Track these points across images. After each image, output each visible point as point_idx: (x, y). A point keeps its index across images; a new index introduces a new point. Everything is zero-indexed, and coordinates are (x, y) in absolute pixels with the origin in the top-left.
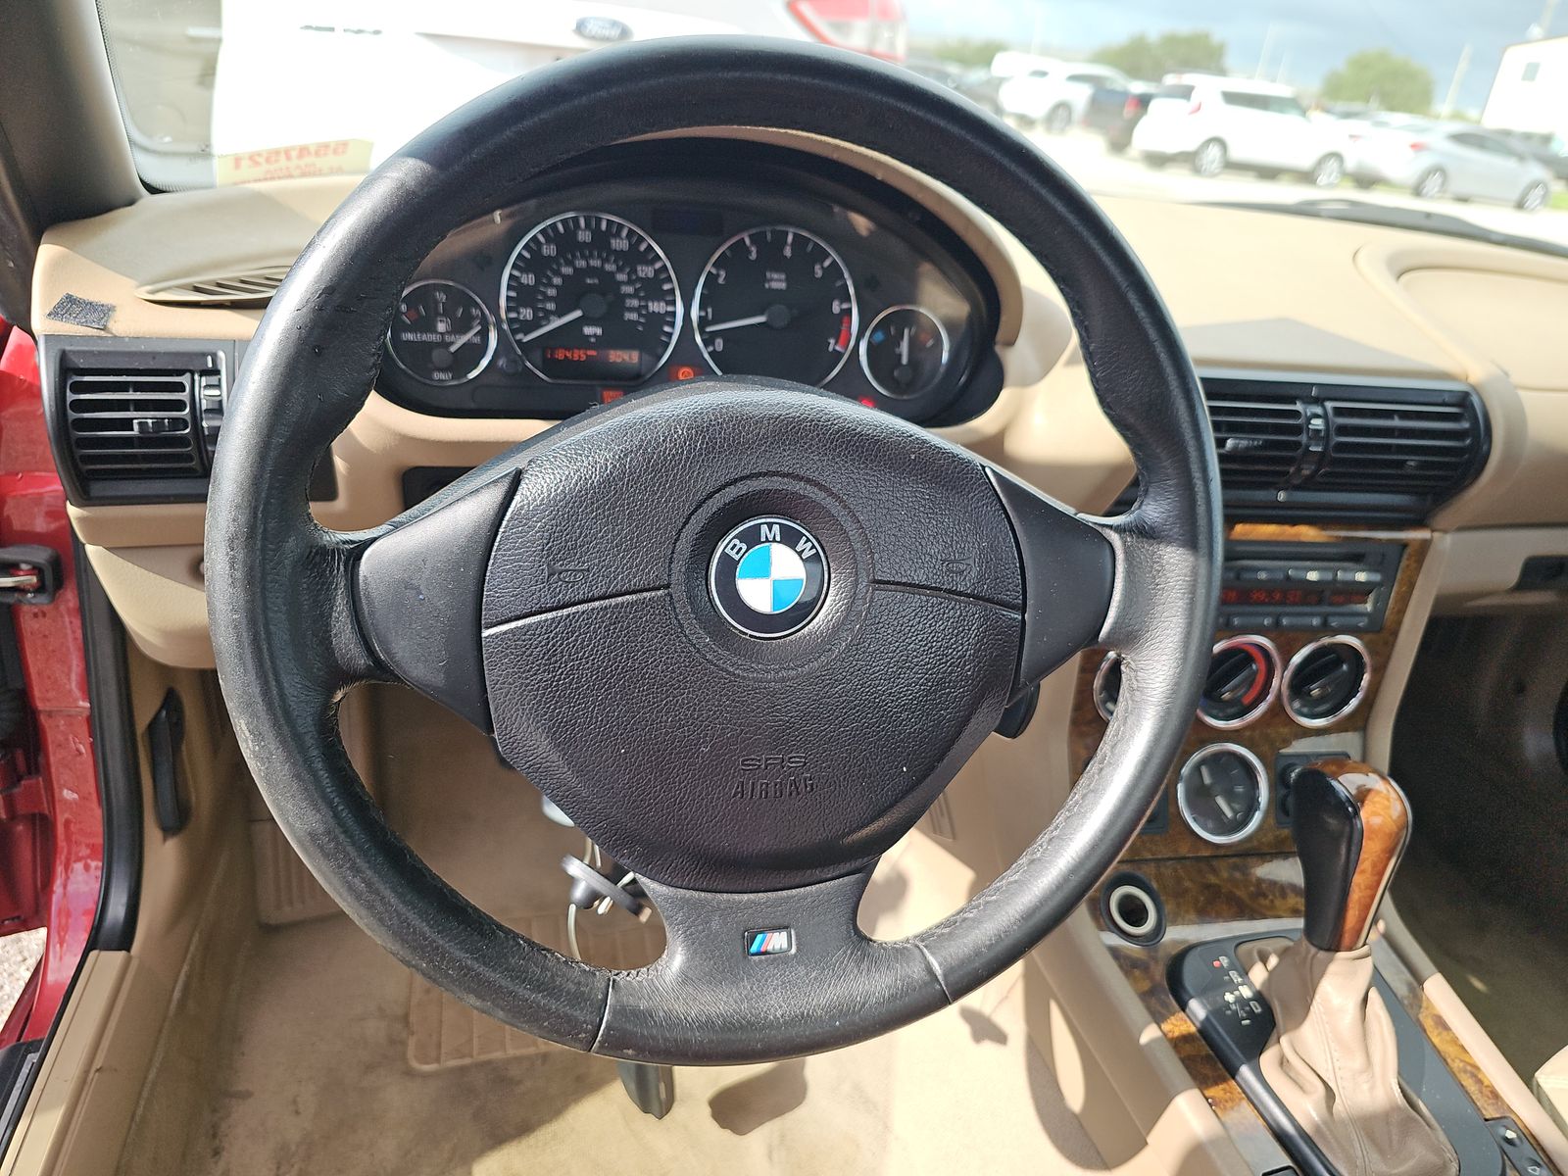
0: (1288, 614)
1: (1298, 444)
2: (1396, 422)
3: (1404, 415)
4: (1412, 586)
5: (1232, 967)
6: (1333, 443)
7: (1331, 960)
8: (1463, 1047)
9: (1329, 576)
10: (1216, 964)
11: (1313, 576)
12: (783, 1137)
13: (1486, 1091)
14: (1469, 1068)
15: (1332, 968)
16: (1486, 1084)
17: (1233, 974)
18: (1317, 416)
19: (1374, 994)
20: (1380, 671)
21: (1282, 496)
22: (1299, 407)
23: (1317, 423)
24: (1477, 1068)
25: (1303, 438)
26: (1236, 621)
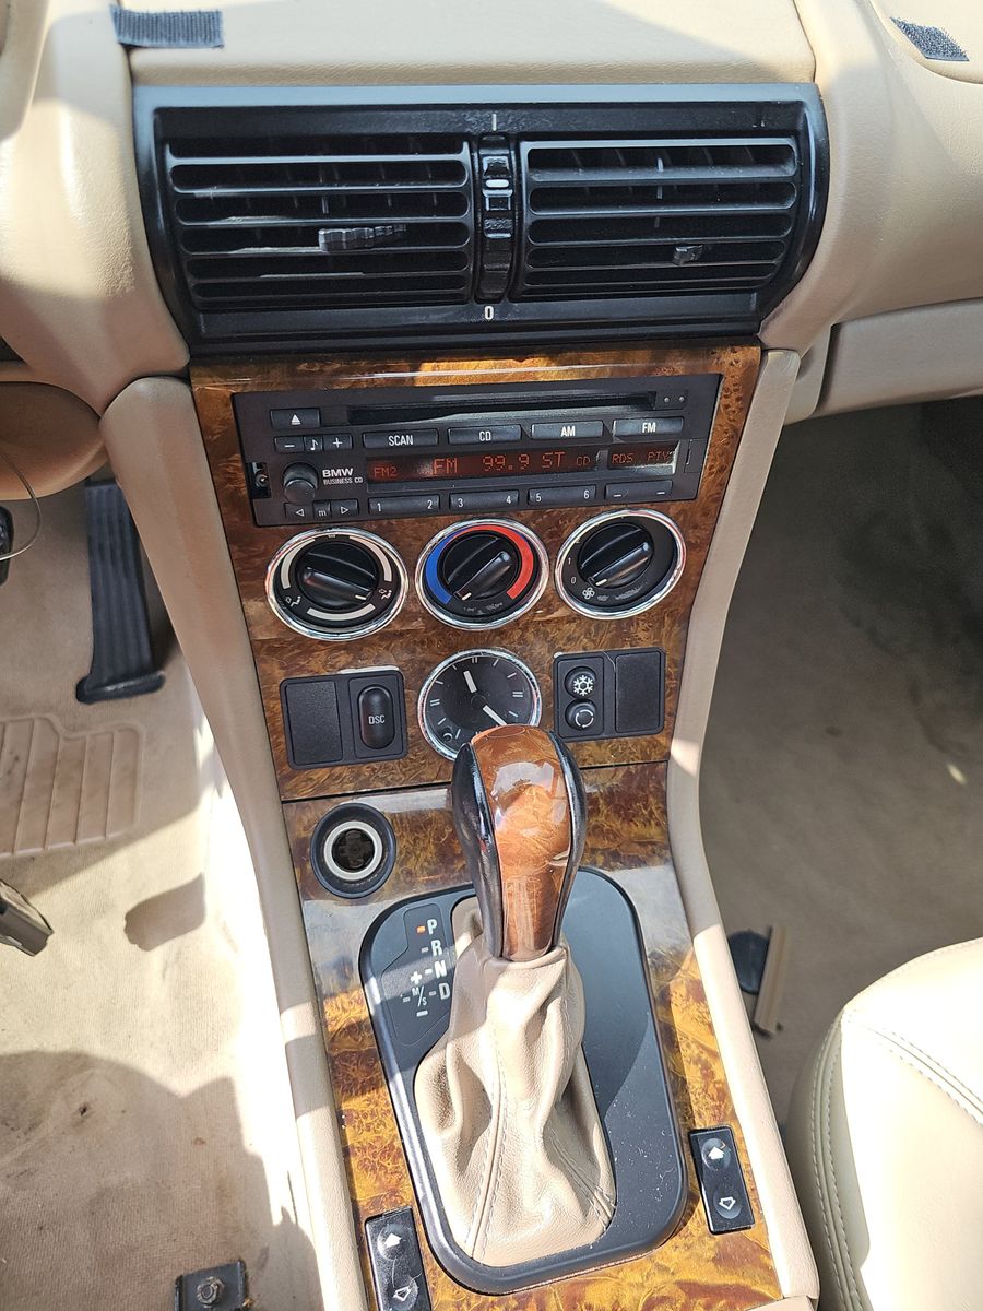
0: (538, 488)
1: (459, 228)
2: (660, 173)
3: (677, 158)
4: (736, 435)
5: (438, 934)
6: (528, 220)
7: (502, 971)
8: (710, 1025)
9: (595, 430)
10: (421, 929)
11: (569, 432)
12: (179, 953)
13: (712, 1090)
14: (705, 1056)
15: (503, 980)
16: (717, 1078)
17: (436, 945)
18: (496, 171)
19: (553, 1010)
20: (700, 547)
21: (489, 313)
22: (464, 156)
23: (497, 187)
24: (715, 1055)
25: (467, 218)
26: (461, 501)
